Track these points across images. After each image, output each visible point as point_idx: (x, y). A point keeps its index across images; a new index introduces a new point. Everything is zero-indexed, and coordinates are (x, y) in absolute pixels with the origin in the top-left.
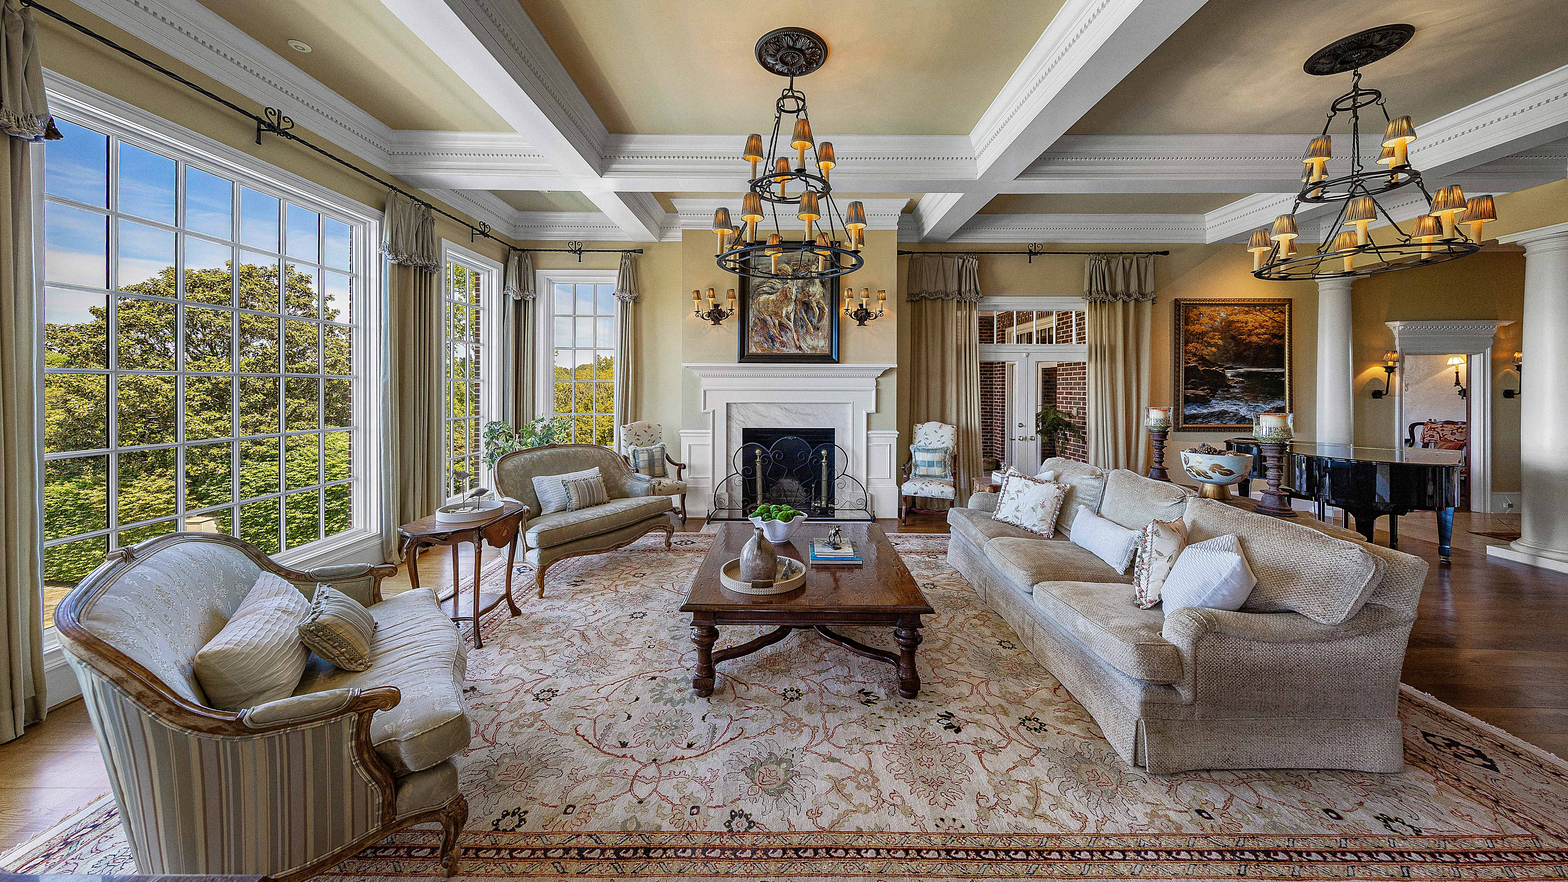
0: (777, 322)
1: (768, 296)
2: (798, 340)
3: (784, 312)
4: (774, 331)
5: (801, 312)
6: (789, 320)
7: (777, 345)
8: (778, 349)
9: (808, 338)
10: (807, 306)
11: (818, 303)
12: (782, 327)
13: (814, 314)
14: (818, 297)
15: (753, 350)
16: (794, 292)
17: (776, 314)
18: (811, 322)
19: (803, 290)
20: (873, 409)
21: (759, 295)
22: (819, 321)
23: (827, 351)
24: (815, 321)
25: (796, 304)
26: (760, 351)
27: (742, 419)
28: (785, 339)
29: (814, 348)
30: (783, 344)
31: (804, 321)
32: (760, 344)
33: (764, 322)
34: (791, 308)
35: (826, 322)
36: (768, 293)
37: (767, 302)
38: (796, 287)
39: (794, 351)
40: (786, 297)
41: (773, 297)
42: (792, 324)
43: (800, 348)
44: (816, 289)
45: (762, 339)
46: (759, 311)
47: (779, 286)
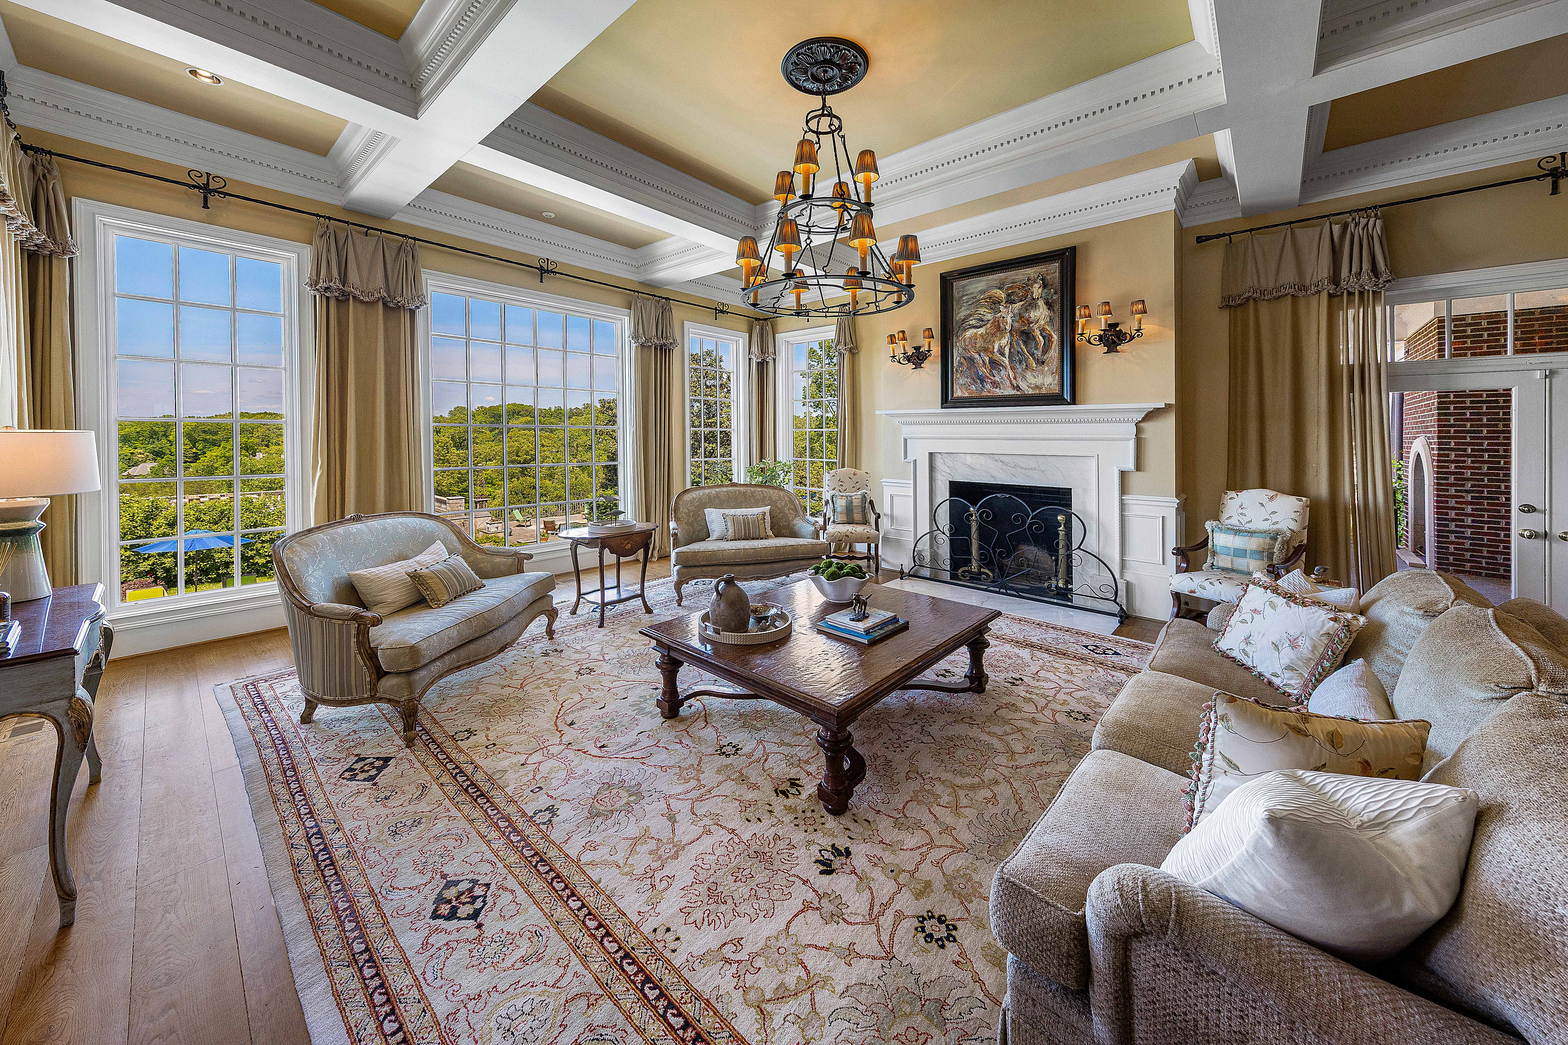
0: (987, 359)
1: (975, 331)
2: (1015, 378)
3: (996, 347)
4: (984, 371)
5: (1018, 344)
6: (1003, 355)
7: (988, 386)
8: (988, 390)
9: (1029, 375)
10: (1027, 336)
11: (1042, 330)
12: (994, 364)
13: (1037, 344)
14: (1042, 322)
15: (958, 393)
16: (1009, 320)
17: (986, 350)
18: (1032, 355)
19: (1021, 317)
20: (1130, 465)
21: (965, 330)
22: (1045, 351)
23: (1056, 389)
24: (1038, 353)
25: (1012, 335)
26: (966, 395)
27: (948, 471)
28: (997, 379)
29: (1037, 387)
30: (995, 384)
31: (1023, 354)
32: (966, 386)
33: (971, 360)
34: (1004, 341)
35: (1054, 353)
36: (976, 327)
37: (974, 337)
38: (1011, 315)
39: (1010, 392)
40: (998, 328)
41: (981, 331)
42: (1006, 361)
43: (1018, 388)
44: (1040, 314)
45: (969, 380)
46: (964, 349)
47: (989, 317)
